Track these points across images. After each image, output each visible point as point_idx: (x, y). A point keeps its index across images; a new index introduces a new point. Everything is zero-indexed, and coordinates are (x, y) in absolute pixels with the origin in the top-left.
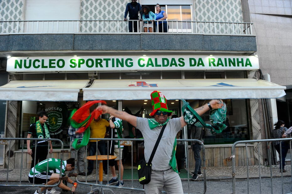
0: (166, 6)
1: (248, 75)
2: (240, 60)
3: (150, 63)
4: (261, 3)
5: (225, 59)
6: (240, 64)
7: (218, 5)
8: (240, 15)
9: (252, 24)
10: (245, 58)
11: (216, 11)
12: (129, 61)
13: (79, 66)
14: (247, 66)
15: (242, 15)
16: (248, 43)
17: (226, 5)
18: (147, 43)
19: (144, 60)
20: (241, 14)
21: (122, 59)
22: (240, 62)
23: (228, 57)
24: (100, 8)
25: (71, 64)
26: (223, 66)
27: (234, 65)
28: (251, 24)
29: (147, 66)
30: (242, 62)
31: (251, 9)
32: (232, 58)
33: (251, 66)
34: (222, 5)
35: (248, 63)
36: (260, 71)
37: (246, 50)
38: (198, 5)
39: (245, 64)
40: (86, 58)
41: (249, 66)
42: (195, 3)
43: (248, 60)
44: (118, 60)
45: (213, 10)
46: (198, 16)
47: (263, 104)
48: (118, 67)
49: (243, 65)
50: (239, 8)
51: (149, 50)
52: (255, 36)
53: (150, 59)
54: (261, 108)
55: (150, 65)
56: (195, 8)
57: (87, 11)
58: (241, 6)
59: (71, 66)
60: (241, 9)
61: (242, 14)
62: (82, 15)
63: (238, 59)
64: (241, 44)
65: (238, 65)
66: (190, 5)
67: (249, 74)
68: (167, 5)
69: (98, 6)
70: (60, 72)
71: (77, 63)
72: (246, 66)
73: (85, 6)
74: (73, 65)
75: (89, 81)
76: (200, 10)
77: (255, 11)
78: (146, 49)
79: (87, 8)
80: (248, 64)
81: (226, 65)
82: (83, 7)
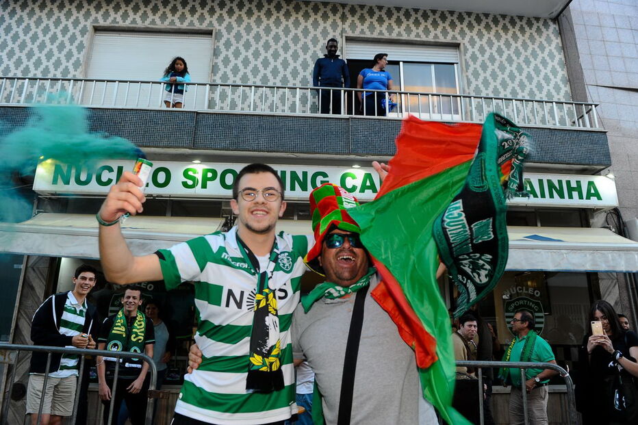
0: (401, 63)
1: (591, 221)
2: (574, 185)
3: (368, 184)
4: (609, 64)
5: (541, 181)
6: (575, 194)
7: (515, 65)
8: (565, 89)
9: (596, 106)
10: (584, 180)
11: (512, 76)
12: (319, 179)
13: (204, 186)
14: (590, 199)
15: (568, 88)
16: (591, 146)
17: (532, 66)
18: (362, 138)
19: (354, 178)
20: (565, 86)
21: (305, 174)
22: (574, 189)
23: (545, 177)
24: (256, 63)
25: (185, 180)
26: (536, 196)
27: (562, 196)
28: (593, 106)
29: (362, 191)
30: (579, 189)
31: (588, 77)
32: (555, 178)
33: (599, 198)
34: (524, 66)
35: (593, 191)
36: (616, 211)
37: (587, 162)
38: (471, 63)
39: (585, 194)
40: (220, 168)
41: (596, 198)
42: (466, 60)
43: (591, 183)
44: (294, 174)
45: (506, 76)
46: (473, 86)
47: (630, 290)
48: (294, 190)
49: (581, 197)
50: (562, 73)
51: (368, 154)
52: (606, 132)
53: (368, 176)
54: (626, 298)
55: (368, 188)
56: (465, 69)
57: (226, 67)
58: (565, 69)
59: (185, 184)
60: (566, 75)
61: (568, 86)
62: (215, 75)
63: (568, 183)
64: (574, 148)
65: (571, 197)
66: (453, 64)
67: (593, 218)
68: (404, 62)
69: (251, 58)
70: (157, 196)
71: (199, 177)
72: (588, 198)
73: (221, 57)
74: (190, 182)
75: (223, 221)
76: (476, 74)
77: (596, 82)
78: (360, 151)
79: (226, 61)
80: (593, 195)
81: (543, 196)
82: (217, 58)
